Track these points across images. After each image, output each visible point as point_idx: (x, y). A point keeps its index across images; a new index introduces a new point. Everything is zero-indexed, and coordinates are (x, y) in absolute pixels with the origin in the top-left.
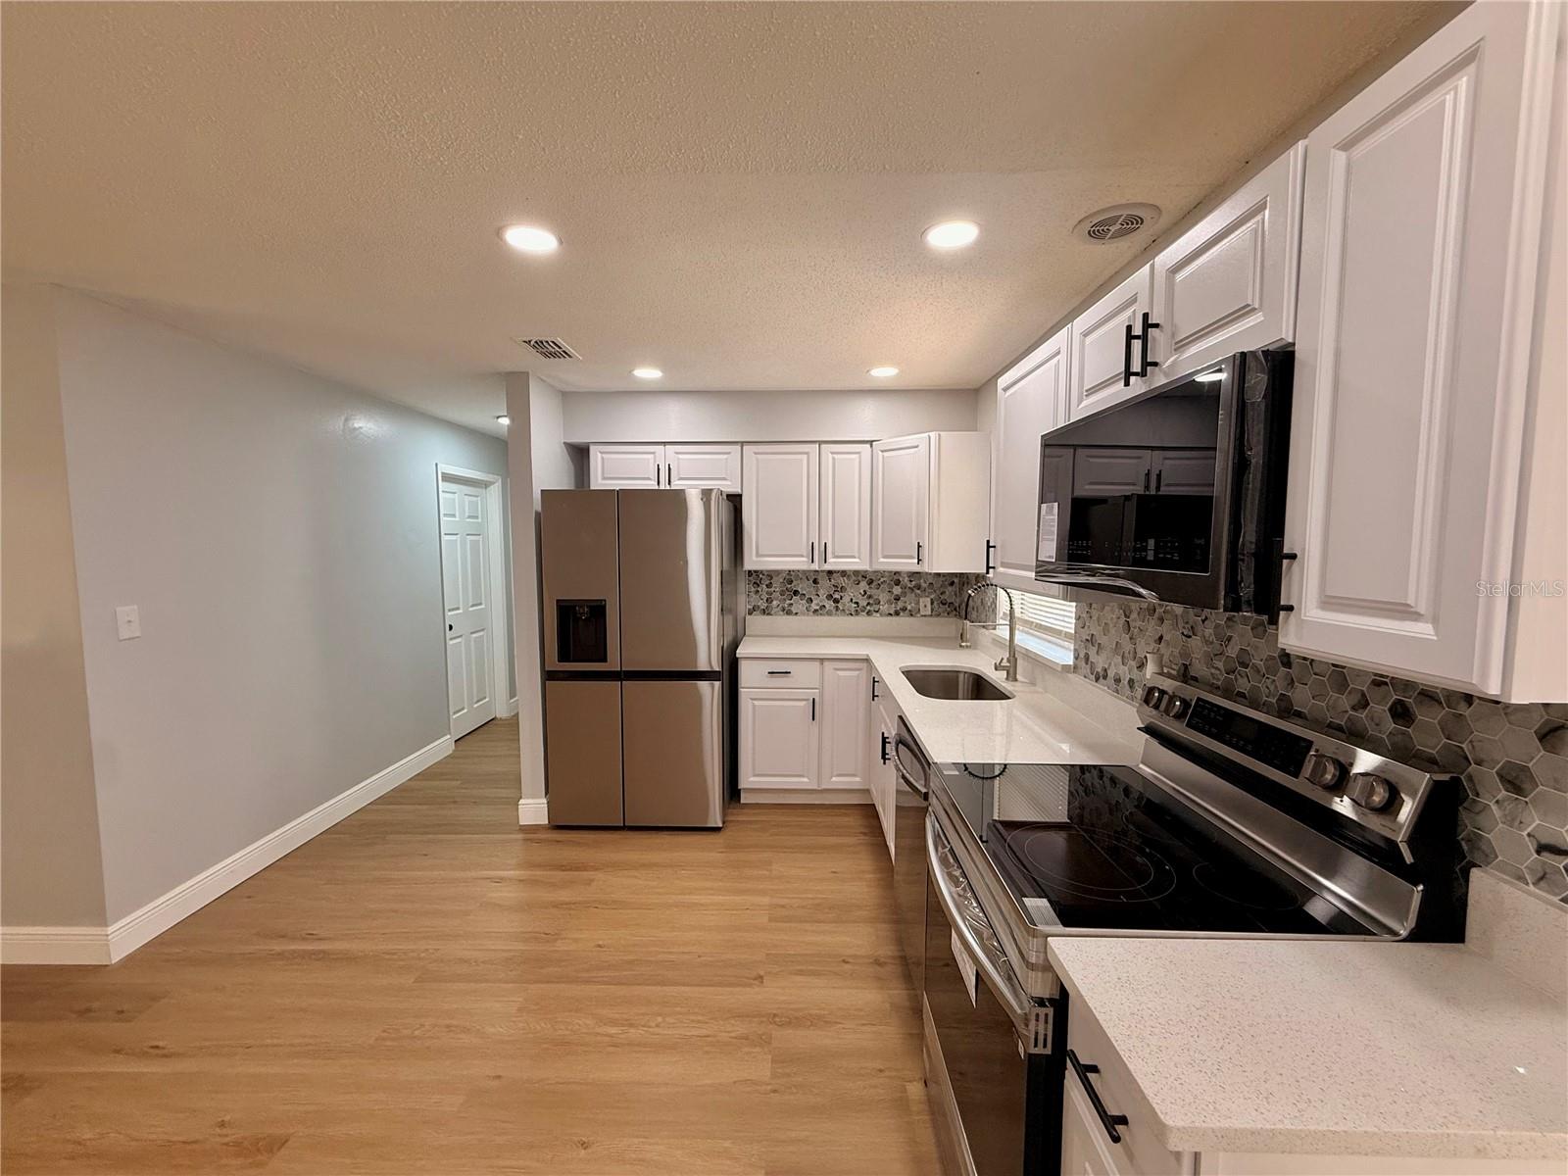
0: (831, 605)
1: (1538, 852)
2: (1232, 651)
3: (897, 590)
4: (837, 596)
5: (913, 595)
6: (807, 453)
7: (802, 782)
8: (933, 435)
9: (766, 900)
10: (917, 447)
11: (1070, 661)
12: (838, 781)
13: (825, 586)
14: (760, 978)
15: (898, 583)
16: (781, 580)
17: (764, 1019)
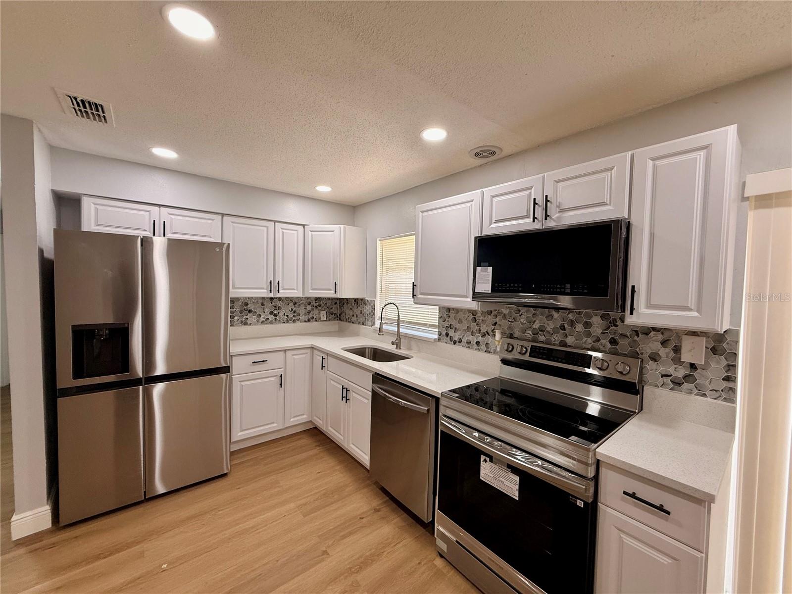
0: (272, 318)
1: (662, 377)
2: (536, 326)
3: (309, 308)
4: (275, 312)
5: (317, 310)
6: (267, 227)
7: (274, 427)
8: (342, 226)
9: (292, 505)
10: (333, 231)
11: (436, 337)
12: (293, 421)
13: (269, 307)
14: (325, 552)
15: (309, 304)
16: (240, 304)
17: (346, 574)
